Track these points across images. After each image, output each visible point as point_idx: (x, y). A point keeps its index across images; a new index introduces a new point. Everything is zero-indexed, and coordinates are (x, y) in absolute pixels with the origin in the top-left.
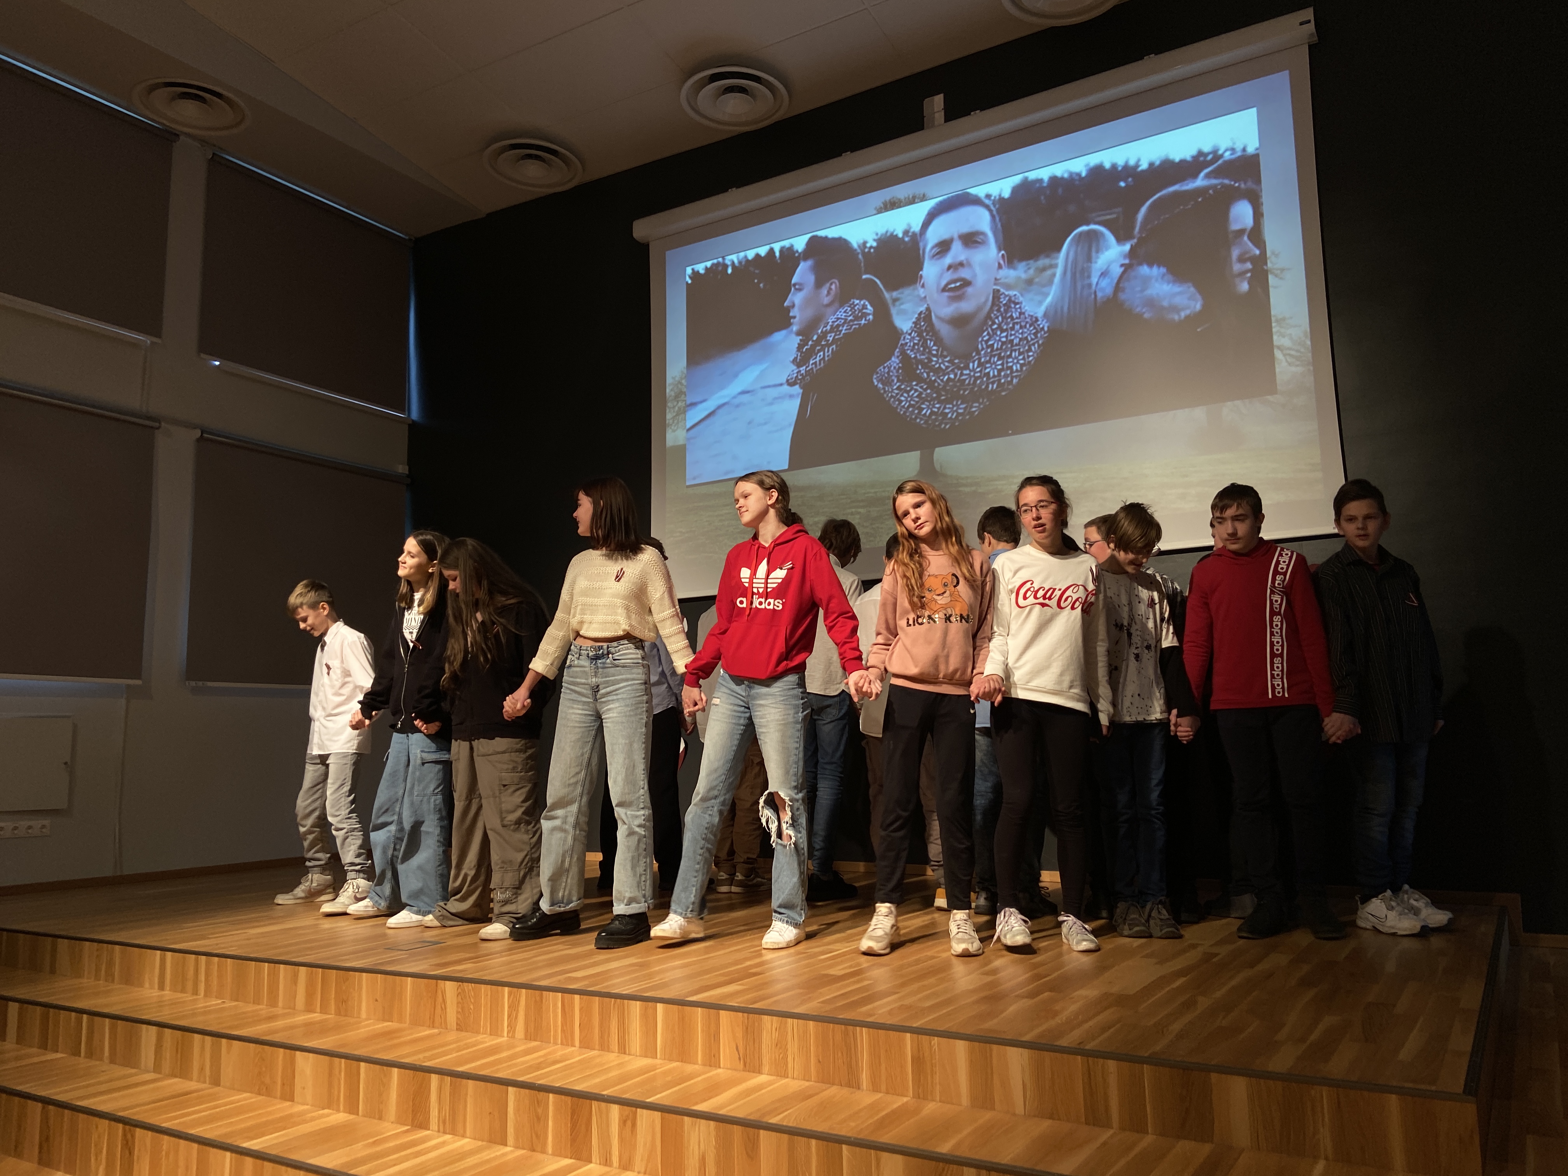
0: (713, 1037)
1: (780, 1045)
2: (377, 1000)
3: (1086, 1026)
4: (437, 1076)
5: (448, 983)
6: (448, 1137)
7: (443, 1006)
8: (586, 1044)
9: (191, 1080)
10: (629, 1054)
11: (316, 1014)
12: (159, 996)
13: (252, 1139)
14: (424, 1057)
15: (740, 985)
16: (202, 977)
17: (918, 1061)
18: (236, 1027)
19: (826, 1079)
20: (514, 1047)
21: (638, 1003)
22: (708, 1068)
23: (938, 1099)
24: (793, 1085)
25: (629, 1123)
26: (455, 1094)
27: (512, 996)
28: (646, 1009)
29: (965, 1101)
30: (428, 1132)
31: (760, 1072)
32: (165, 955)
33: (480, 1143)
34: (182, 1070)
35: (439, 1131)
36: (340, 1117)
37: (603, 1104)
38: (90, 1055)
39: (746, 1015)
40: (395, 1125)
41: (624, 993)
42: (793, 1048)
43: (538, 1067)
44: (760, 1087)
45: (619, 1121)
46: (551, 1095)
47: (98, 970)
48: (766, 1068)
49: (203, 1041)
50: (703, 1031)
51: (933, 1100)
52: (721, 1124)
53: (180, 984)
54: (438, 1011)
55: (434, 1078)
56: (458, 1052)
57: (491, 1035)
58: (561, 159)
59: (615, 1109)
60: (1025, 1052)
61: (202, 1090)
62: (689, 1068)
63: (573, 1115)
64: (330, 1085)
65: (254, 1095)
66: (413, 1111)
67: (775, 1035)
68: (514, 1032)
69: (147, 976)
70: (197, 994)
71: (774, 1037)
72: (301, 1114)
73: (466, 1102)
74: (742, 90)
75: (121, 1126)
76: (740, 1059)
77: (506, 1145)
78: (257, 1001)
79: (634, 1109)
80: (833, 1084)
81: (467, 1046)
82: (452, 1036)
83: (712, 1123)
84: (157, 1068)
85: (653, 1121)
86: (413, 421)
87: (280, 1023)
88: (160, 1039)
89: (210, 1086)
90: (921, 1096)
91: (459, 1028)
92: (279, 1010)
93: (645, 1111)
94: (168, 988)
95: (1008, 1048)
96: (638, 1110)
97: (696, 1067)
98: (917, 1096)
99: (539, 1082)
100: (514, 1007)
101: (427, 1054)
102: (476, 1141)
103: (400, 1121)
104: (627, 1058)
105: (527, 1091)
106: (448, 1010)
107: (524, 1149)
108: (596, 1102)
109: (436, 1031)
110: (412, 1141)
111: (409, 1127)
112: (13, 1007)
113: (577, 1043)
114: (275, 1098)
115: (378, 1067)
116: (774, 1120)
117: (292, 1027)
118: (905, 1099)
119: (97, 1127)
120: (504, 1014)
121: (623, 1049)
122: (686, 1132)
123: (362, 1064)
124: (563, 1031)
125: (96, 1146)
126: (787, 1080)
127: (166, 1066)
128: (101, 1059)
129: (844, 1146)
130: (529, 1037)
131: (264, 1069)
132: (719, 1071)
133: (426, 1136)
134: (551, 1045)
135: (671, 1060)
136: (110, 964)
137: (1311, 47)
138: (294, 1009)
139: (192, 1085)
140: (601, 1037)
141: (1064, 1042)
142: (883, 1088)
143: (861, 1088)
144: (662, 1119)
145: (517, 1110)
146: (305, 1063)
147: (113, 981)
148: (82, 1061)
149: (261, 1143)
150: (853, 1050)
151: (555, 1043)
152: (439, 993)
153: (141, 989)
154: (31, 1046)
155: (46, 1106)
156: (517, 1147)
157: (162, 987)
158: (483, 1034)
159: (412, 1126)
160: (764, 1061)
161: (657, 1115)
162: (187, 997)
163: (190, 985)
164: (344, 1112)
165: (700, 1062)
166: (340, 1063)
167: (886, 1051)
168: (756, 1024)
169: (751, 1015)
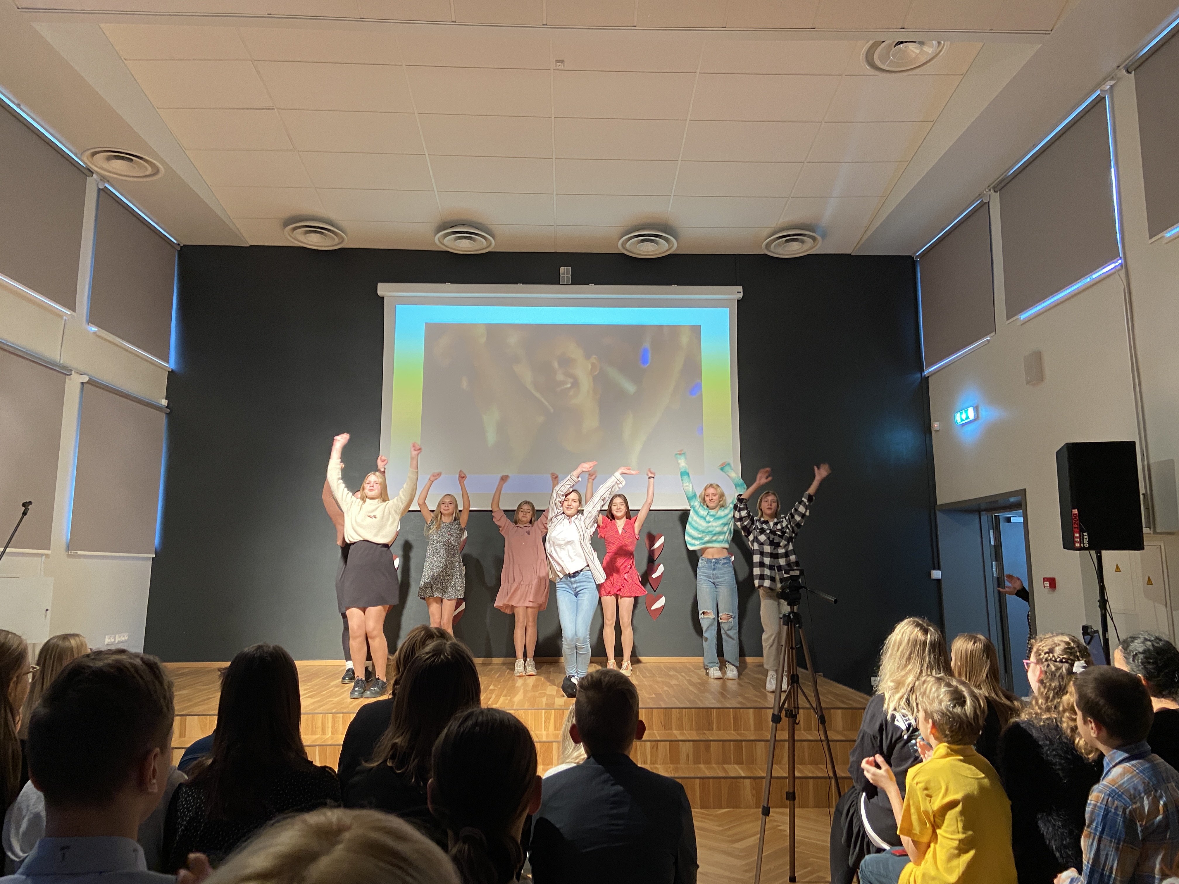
86: (172, 369)
137: (739, 302)
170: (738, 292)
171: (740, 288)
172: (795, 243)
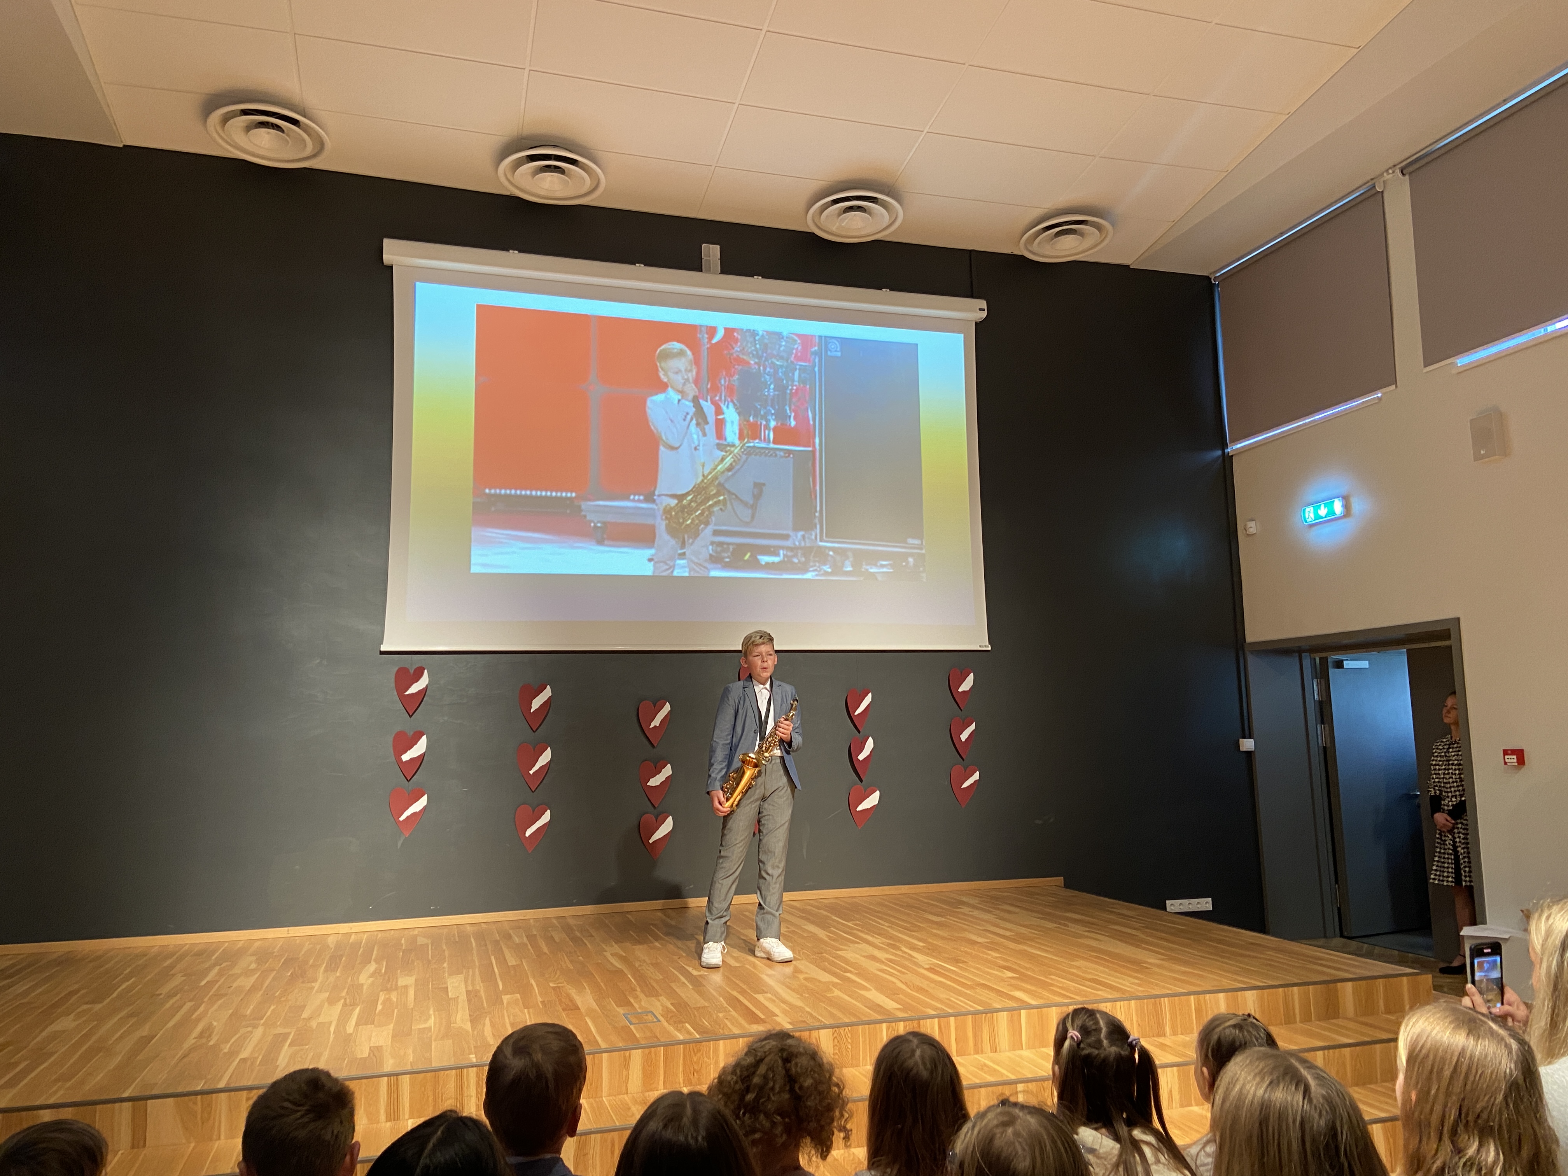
137: (976, 324)
170: (980, 309)
171: (983, 304)
172: (1070, 238)
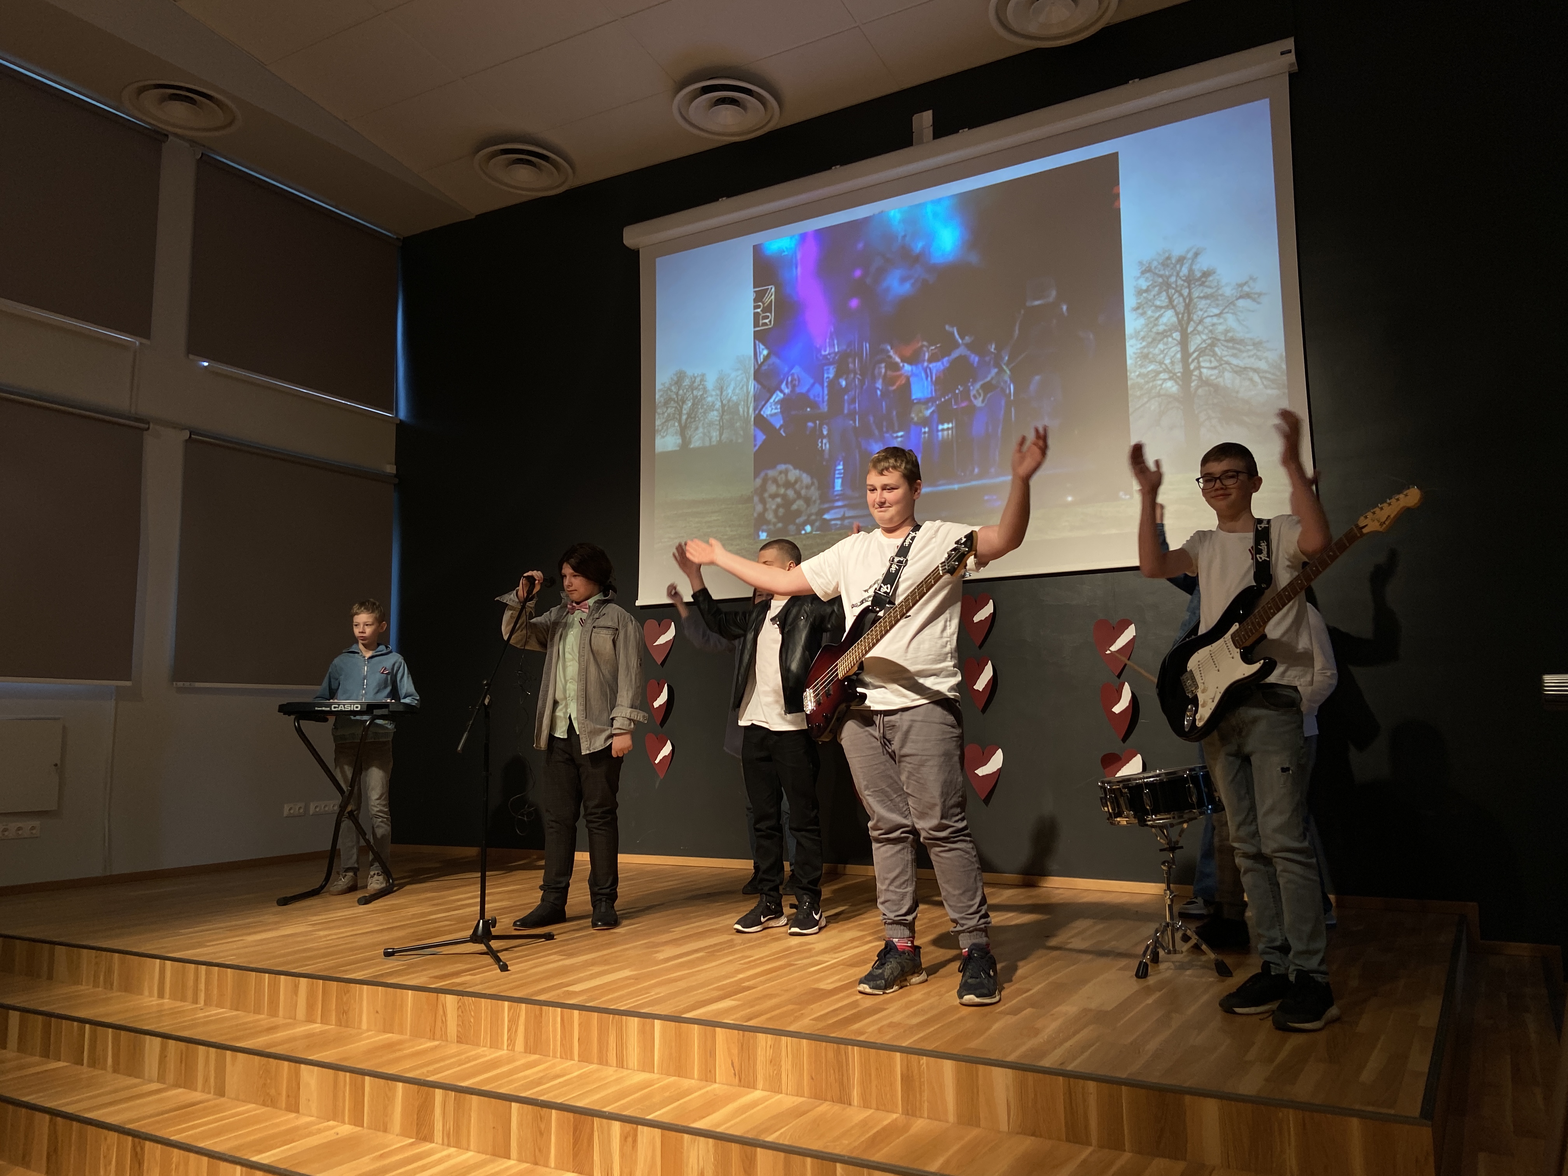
0: (709, 1054)
1: (775, 1061)
2: (377, 1012)
3: (1067, 1045)
4: (441, 1090)
5: (449, 997)
6: (452, 1150)
7: (444, 1020)
8: (585, 1058)
9: (196, 1090)
10: (627, 1069)
11: (317, 1025)
12: (158, 1004)
13: (261, 1152)
14: (428, 1071)
15: (733, 1000)
16: (202, 986)
17: (907, 1079)
18: (238, 1039)
19: (818, 1096)
20: (514, 1061)
21: (636, 1019)
22: (704, 1083)
23: (926, 1115)
24: (787, 1101)
25: (630, 1139)
26: (459, 1107)
27: (512, 1011)
28: (644, 1025)
29: (952, 1118)
30: (433, 1145)
31: (754, 1087)
32: (164, 964)
33: (484, 1157)
34: (186, 1081)
35: (443, 1144)
36: (346, 1129)
37: (605, 1121)
38: (93, 1063)
39: (741, 1032)
40: (400, 1138)
41: (622, 1009)
42: (786, 1065)
43: (539, 1082)
44: (754, 1104)
45: (621, 1135)
46: (554, 1111)
47: (96, 977)
48: (760, 1084)
49: (208, 1052)
50: (699, 1047)
51: (921, 1117)
52: (719, 1142)
53: (179, 993)
54: (439, 1023)
55: (439, 1092)
56: (459, 1065)
57: (491, 1047)
58: (551, 164)
59: (616, 1126)
60: (1009, 1072)
61: (208, 1101)
62: (686, 1083)
63: (575, 1130)
64: (335, 1097)
65: (259, 1106)
66: (417, 1124)
67: (770, 1052)
68: (514, 1045)
69: (146, 984)
70: (197, 1003)
71: (768, 1054)
72: (308, 1125)
73: (470, 1116)
74: (733, 101)
75: (130, 1138)
76: (735, 1074)
77: (509, 1158)
78: (257, 1011)
79: (635, 1126)
80: (826, 1100)
81: (469, 1060)
82: (453, 1048)
83: (711, 1141)
84: (161, 1078)
85: (654, 1138)
86: (400, 420)
87: (280, 1035)
88: (163, 1049)
89: (215, 1096)
90: (910, 1112)
91: (460, 1041)
92: (280, 1020)
93: (646, 1128)
94: (168, 997)
95: (993, 1068)
96: (639, 1127)
97: (693, 1081)
98: (906, 1112)
99: (542, 1098)
100: (513, 1021)
101: (431, 1068)
102: (480, 1154)
103: (404, 1134)
104: (625, 1072)
105: (530, 1107)
106: (448, 1023)
107: (528, 1163)
108: (598, 1119)
109: (436, 1043)
110: (418, 1154)
111: (414, 1140)
112: (14, 1017)
113: (576, 1058)
114: (281, 1109)
115: (382, 1081)
116: (770, 1139)
117: (293, 1039)
118: (895, 1116)
119: (106, 1139)
120: (503, 1028)
121: (621, 1063)
122: (685, 1148)
123: (367, 1078)
124: (562, 1044)
125: (105, 1157)
126: (780, 1096)
127: (171, 1077)
128: (104, 1068)
129: (838, 1165)
130: (529, 1051)
131: (269, 1081)
132: (716, 1086)
133: (432, 1149)
134: (550, 1058)
135: (669, 1075)
136: (109, 971)
137: (1291, 76)
138: (295, 1019)
139: (197, 1096)
140: (600, 1051)
141: (1046, 1063)
142: (874, 1105)
143: (852, 1103)
144: (662, 1135)
145: (520, 1125)
146: (310, 1076)
147: (112, 988)
148: (85, 1070)
149: (269, 1157)
150: (845, 1068)
151: (555, 1057)
152: (440, 1007)
153: (140, 997)
154: (32, 1055)
155: (54, 1117)
156: (520, 1160)
157: (161, 995)
158: (483, 1046)
159: (416, 1139)
160: (759, 1077)
161: (657, 1132)
162: (188, 1006)
163: (190, 993)
164: (350, 1124)
165: (696, 1076)
166: (345, 1077)
167: (877, 1069)
168: (751, 1041)
169: (746, 1033)
170: (1282, 53)
